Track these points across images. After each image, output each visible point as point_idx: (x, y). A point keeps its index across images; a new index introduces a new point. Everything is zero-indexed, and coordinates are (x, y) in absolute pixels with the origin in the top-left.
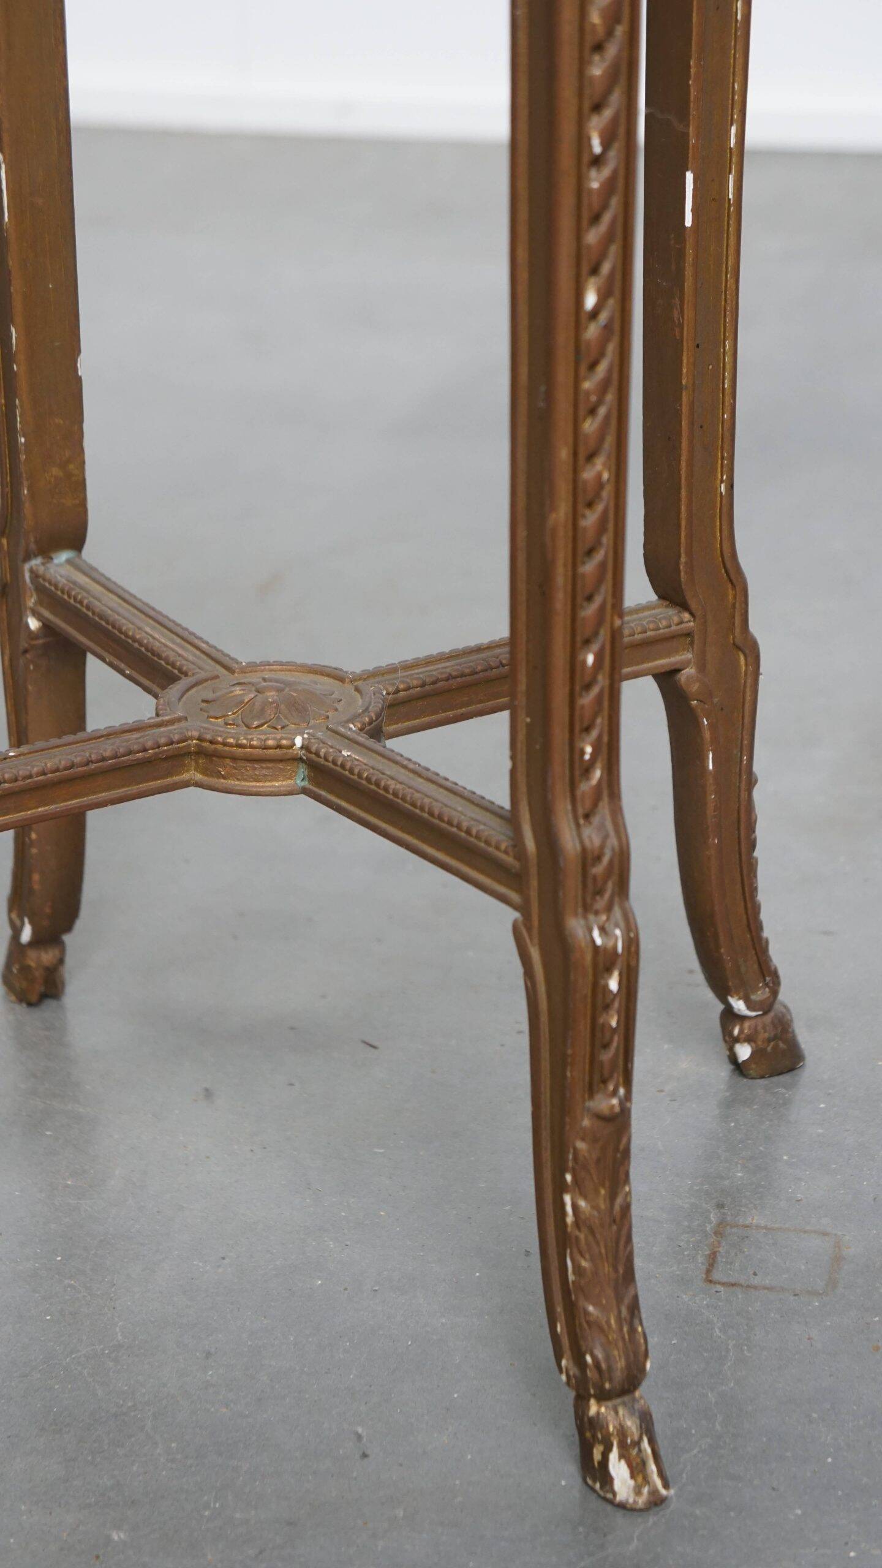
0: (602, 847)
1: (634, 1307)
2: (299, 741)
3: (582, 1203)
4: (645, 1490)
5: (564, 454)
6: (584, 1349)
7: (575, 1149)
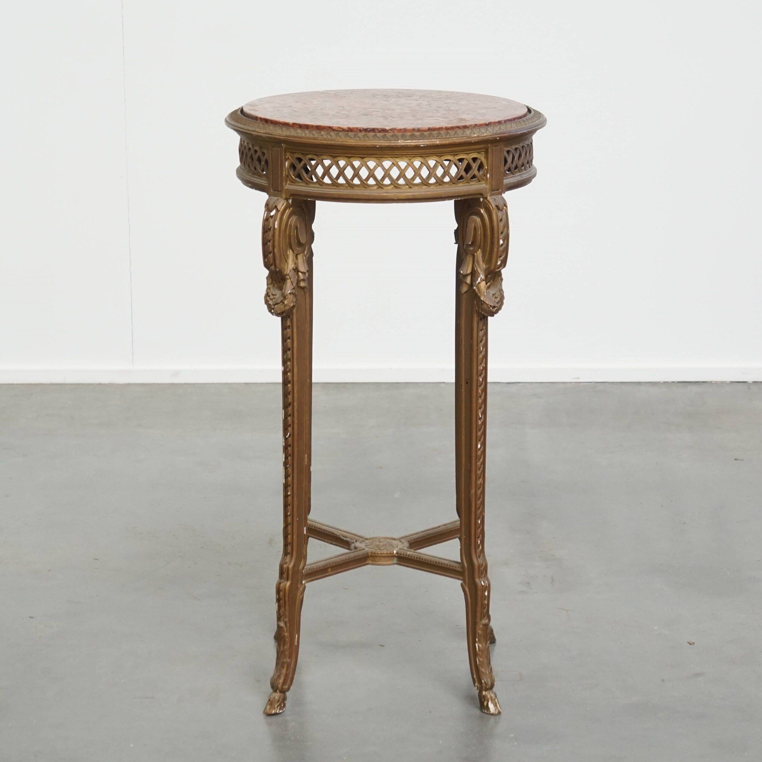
0: (483, 563)
1: (491, 670)
2: (395, 552)
3: (480, 645)
4: (497, 710)
5: (474, 478)
6: (481, 678)
7: (478, 633)
